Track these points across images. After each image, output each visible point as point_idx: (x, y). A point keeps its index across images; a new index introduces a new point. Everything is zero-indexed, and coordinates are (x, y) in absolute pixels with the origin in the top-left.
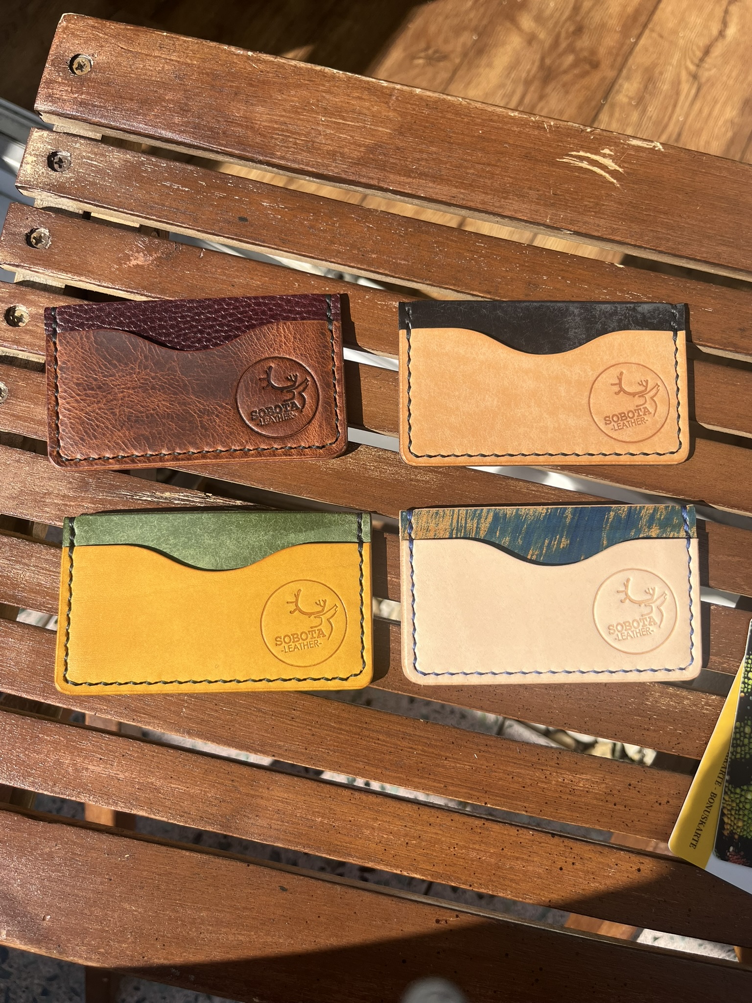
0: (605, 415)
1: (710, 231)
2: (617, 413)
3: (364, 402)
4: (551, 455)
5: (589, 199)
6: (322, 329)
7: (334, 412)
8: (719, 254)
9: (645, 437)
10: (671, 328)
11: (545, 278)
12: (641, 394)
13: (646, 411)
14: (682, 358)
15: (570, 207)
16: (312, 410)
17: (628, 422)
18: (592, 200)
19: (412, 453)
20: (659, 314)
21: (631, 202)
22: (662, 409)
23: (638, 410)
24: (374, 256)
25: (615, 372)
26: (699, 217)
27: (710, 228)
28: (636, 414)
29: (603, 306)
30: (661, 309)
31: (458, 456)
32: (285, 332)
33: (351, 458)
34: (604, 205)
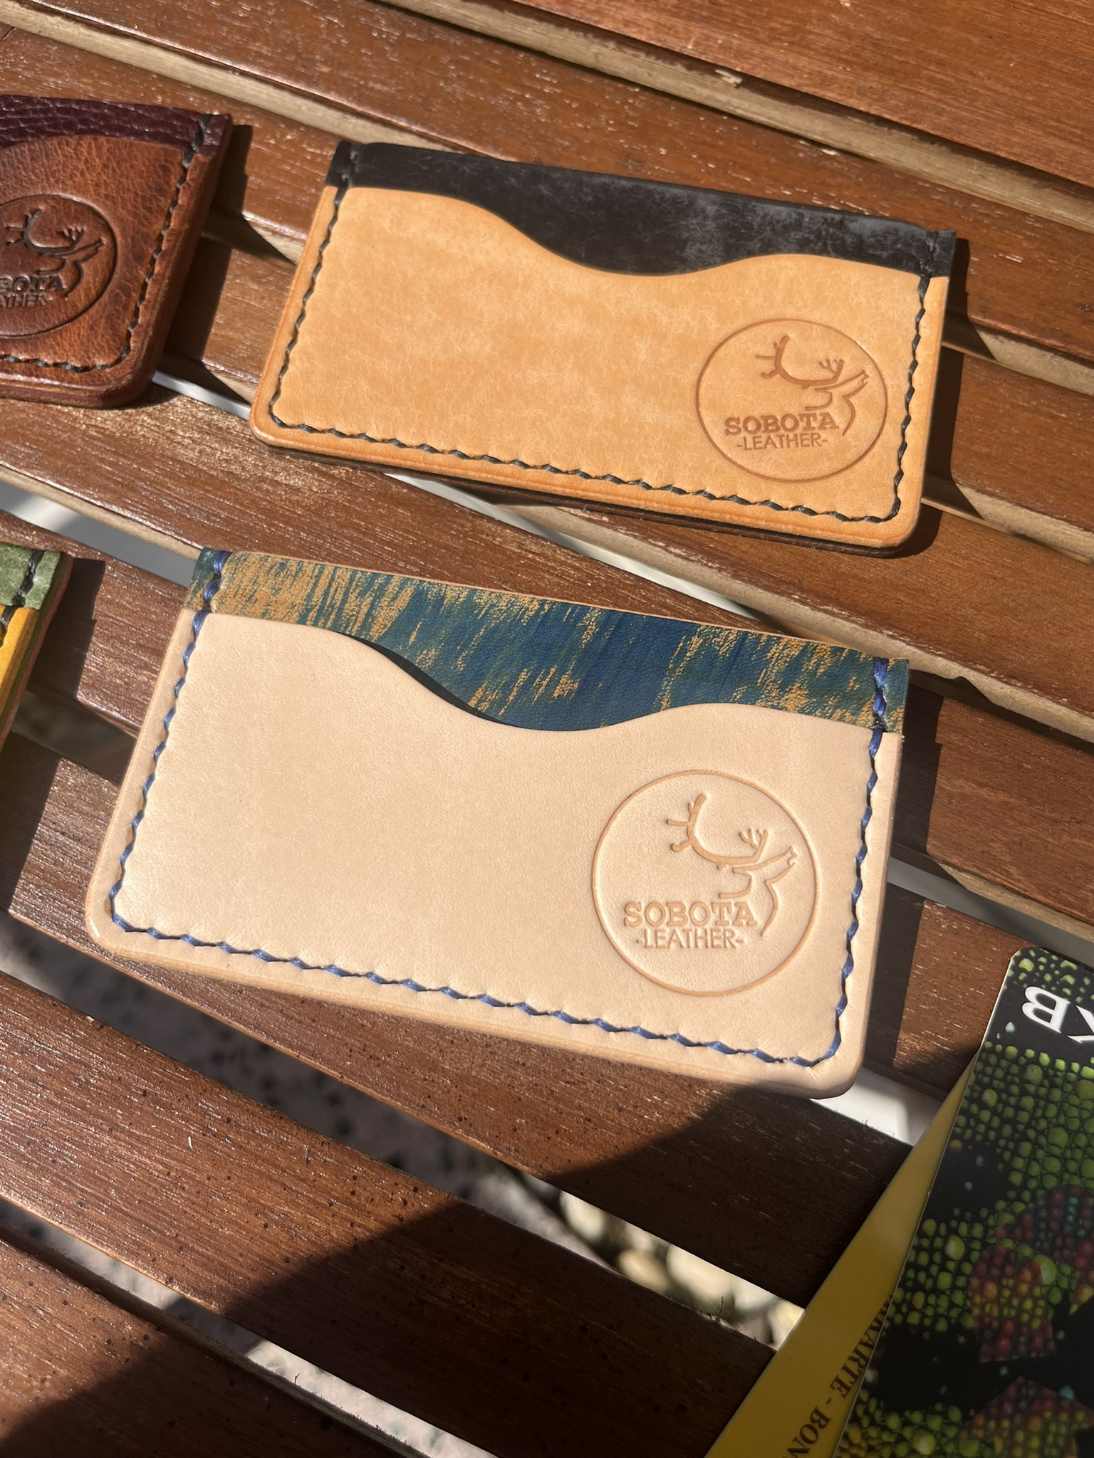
0: (729, 415)
1: (1035, 109)
2: (756, 414)
3: (219, 318)
4: (586, 476)
5: (781, 20)
6: (166, 161)
7: (132, 307)
8: (1049, 154)
9: (814, 473)
10: (916, 270)
11: (663, 152)
12: (822, 386)
13: (827, 421)
14: (932, 330)
15: (739, 27)
16: (87, 295)
17: (781, 437)
18: (789, 22)
19: (273, 417)
20: (895, 242)
21: (871, 37)
22: (865, 424)
23: (808, 416)
24: (325, 69)
25: (771, 333)
26: (1012, 81)
27: (1033, 103)
28: (802, 424)
29: (772, 209)
30: (901, 234)
31: (372, 440)
32: (89, 153)
33: (149, 415)
34: (811, 33)
